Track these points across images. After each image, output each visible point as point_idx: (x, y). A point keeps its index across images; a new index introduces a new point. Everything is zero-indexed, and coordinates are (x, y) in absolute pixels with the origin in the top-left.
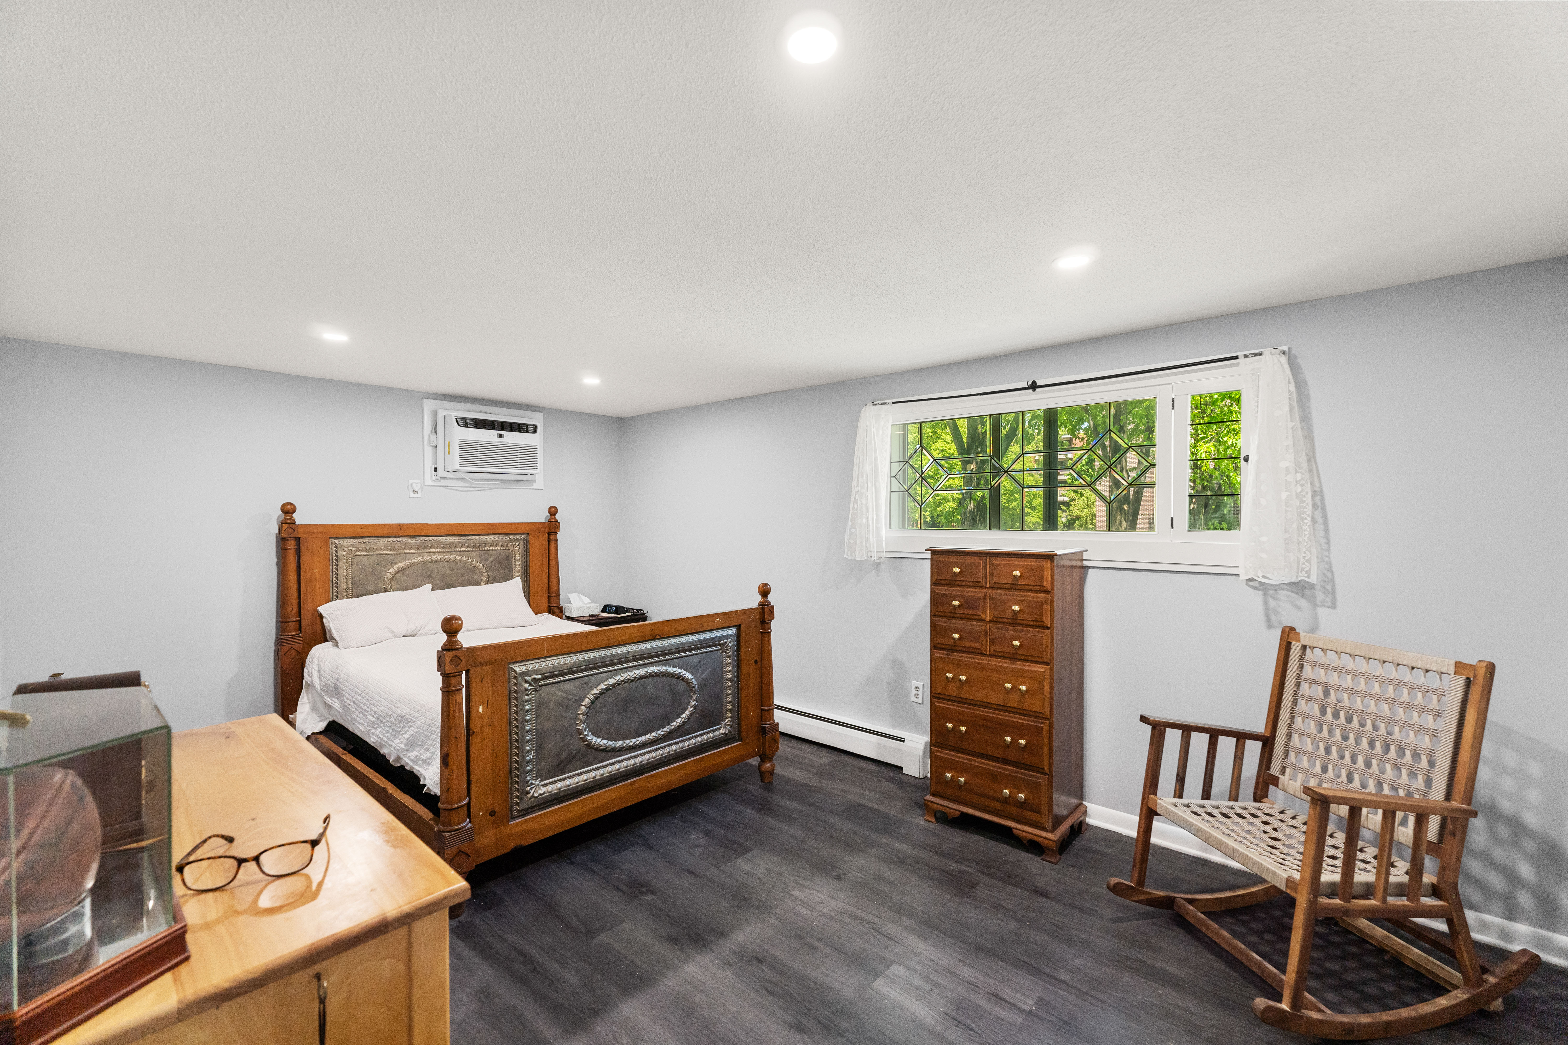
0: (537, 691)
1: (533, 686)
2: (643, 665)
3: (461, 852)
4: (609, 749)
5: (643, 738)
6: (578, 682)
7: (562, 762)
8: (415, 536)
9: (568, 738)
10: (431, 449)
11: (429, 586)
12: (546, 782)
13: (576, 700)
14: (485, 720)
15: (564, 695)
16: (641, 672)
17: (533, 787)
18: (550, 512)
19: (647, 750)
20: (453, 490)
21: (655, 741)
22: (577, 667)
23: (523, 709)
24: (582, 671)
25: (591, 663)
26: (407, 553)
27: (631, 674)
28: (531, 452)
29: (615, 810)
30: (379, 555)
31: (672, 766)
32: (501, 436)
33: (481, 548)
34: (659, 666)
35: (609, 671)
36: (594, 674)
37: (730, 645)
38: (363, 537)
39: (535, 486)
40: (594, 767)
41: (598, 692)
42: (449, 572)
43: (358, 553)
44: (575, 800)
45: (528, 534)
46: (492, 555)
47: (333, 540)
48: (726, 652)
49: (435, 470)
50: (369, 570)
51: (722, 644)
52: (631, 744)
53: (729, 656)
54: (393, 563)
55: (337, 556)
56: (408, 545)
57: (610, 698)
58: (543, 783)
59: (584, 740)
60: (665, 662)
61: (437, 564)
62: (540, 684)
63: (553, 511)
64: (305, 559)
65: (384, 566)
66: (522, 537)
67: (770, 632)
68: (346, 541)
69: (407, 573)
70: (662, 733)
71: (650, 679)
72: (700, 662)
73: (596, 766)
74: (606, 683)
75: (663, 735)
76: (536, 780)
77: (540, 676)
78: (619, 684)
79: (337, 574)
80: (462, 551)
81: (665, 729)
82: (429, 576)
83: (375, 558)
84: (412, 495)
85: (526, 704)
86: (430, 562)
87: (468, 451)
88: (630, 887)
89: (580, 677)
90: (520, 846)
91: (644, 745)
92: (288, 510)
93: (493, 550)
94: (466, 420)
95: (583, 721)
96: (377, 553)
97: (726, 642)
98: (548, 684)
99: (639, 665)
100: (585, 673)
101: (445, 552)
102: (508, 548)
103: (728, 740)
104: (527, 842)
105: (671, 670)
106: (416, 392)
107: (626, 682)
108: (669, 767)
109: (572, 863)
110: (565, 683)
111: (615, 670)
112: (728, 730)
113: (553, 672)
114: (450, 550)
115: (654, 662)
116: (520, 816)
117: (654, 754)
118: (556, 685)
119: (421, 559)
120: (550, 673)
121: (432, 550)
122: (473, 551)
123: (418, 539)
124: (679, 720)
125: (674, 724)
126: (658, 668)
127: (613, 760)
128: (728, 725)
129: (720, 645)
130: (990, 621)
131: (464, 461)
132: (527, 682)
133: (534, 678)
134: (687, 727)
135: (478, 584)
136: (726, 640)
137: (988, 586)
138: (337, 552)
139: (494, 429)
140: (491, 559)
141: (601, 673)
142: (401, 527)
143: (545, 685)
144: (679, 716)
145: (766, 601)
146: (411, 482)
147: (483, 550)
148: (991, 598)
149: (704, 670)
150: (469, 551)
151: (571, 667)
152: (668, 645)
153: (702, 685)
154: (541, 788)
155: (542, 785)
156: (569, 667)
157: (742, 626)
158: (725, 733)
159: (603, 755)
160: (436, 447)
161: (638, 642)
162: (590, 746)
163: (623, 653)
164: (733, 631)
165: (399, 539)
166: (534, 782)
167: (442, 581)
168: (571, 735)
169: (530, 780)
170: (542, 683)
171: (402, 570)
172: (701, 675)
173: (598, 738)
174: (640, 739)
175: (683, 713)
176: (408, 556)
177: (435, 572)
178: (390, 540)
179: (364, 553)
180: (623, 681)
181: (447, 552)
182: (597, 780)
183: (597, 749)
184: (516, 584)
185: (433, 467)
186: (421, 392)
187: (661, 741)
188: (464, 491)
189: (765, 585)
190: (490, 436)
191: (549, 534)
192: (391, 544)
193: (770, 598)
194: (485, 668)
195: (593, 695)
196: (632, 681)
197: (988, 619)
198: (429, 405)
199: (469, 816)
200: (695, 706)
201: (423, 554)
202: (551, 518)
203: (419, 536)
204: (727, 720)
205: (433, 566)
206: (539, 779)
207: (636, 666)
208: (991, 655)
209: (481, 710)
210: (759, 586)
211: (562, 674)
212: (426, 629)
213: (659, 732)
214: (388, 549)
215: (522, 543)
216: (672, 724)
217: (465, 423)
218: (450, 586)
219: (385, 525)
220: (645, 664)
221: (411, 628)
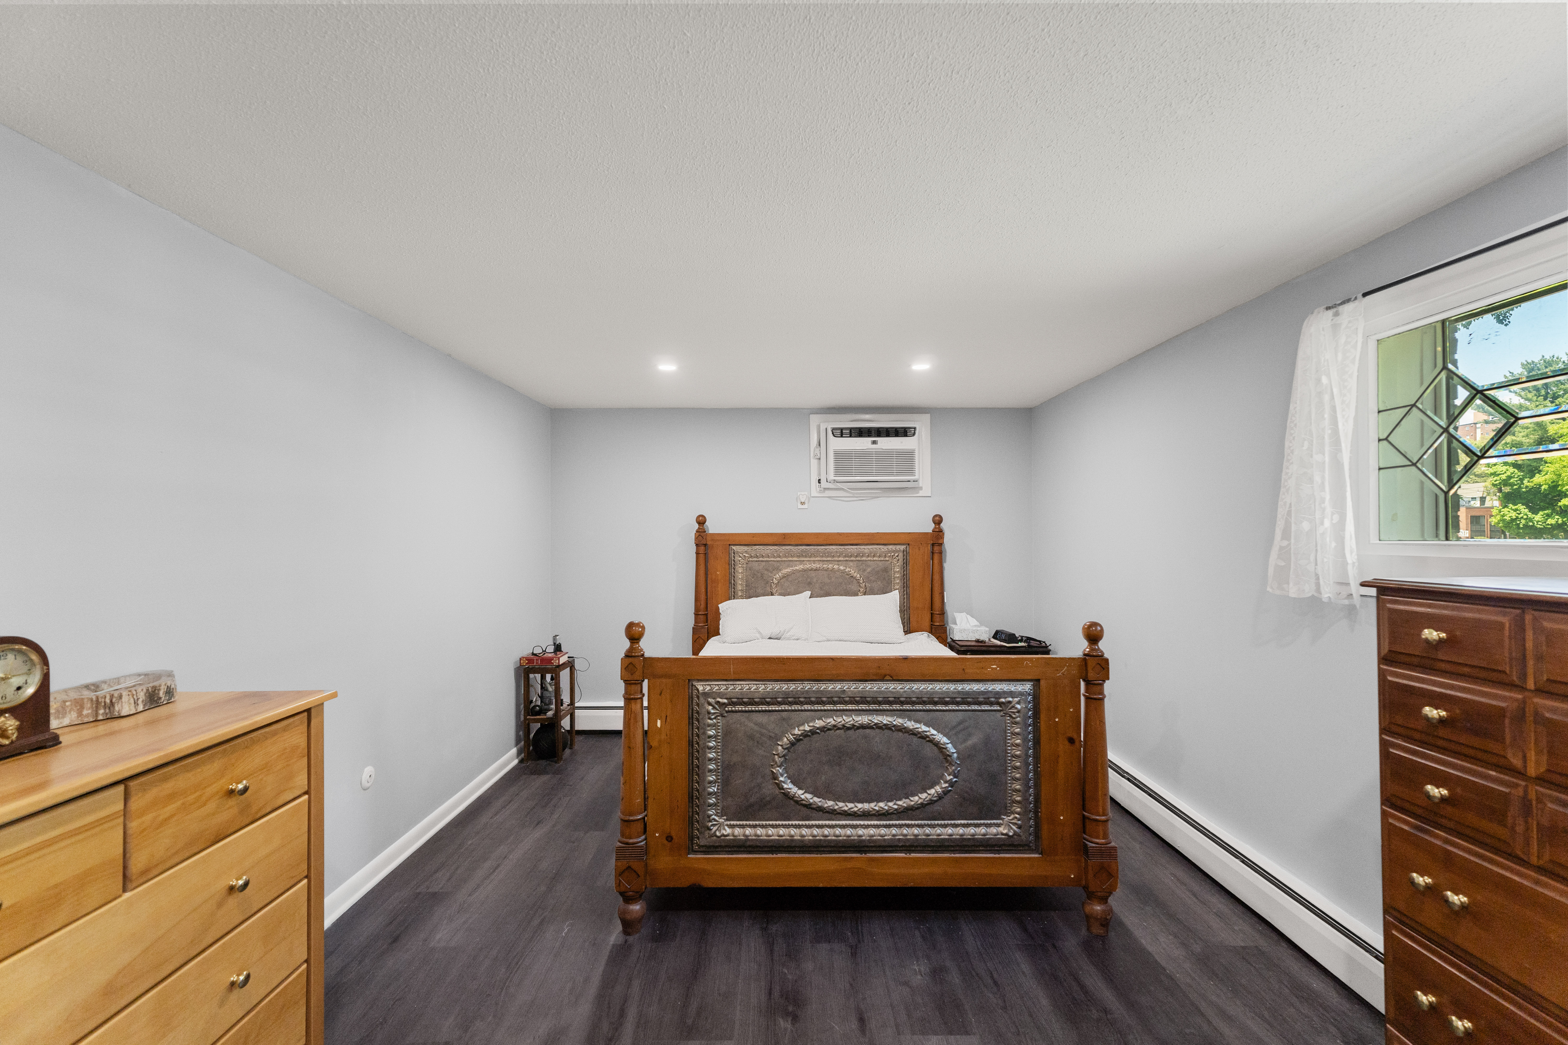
0: (724, 716)
1: (718, 710)
2: (867, 710)
3: (629, 867)
4: (815, 806)
5: (866, 806)
6: (774, 716)
7: (751, 806)
8: (797, 545)
9: (759, 780)
10: (816, 461)
11: (808, 593)
12: (732, 823)
13: (770, 736)
14: (663, 737)
15: (756, 728)
16: (864, 719)
17: (716, 824)
18: (934, 522)
19: (872, 823)
20: (836, 500)
21: (884, 814)
22: (771, 698)
23: (704, 733)
24: (780, 704)
25: (791, 696)
26: (790, 561)
27: (848, 720)
28: (908, 457)
29: (821, 885)
30: (767, 561)
31: (913, 855)
32: (874, 442)
33: (858, 559)
34: (892, 716)
35: (815, 711)
36: (795, 711)
37: (1019, 706)
38: (755, 545)
39: (921, 493)
40: (794, 823)
41: (800, 733)
42: (827, 580)
43: (751, 559)
44: (771, 856)
45: (909, 544)
46: (869, 566)
47: (732, 547)
48: (1010, 716)
49: (819, 481)
50: (759, 575)
51: (1003, 703)
52: (846, 808)
53: (1016, 723)
54: (778, 569)
55: (734, 561)
56: (791, 553)
57: (817, 742)
58: (728, 823)
59: (779, 786)
60: (901, 713)
61: (817, 572)
62: (727, 709)
63: (938, 520)
64: (712, 562)
65: (771, 572)
66: (902, 547)
67: (1102, 699)
68: (742, 547)
69: (790, 579)
70: (896, 807)
71: (878, 731)
72: (960, 723)
73: (797, 823)
74: (811, 724)
75: (896, 810)
76: (721, 817)
77: (725, 701)
78: (829, 729)
79: (734, 577)
80: (840, 561)
81: (900, 803)
82: (810, 583)
83: (764, 564)
84: (800, 506)
85: (709, 728)
86: (810, 570)
87: (843, 461)
88: (782, 996)
89: (776, 711)
90: (699, 885)
91: (866, 815)
92: (701, 521)
93: (870, 561)
94: (842, 429)
95: (779, 764)
96: (765, 559)
97: (1010, 702)
98: (736, 712)
99: (859, 710)
100: (783, 707)
101: (824, 561)
102: (888, 559)
103: (1012, 845)
104: (709, 883)
105: (910, 725)
106: (804, 409)
107: (839, 729)
108: (908, 855)
109: (763, 929)
110: (758, 714)
111: (825, 710)
112: (1015, 831)
113: (742, 699)
114: (829, 559)
115: (884, 710)
116: (701, 852)
117: (883, 831)
118: (747, 714)
119: (801, 567)
120: (738, 699)
121: (812, 559)
122: (850, 561)
123: (800, 547)
124: (924, 796)
125: (915, 800)
126: (890, 719)
127: (824, 822)
128: (1014, 824)
129: (1000, 704)
130: (1540, 780)
131: (838, 471)
132: (710, 704)
133: (719, 702)
134: (937, 807)
135: (855, 594)
136: (1011, 699)
137: (1531, 685)
138: (734, 557)
139: (869, 436)
140: (869, 570)
141: (805, 710)
142: (784, 536)
143: (732, 711)
144: (924, 790)
145: (1095, 649)
146: (799, 493)
147: (860, 561)
148: (1539, 719)
149: (970, 735)
150: (847, 561)
151: (764, 696)
152: (905, 692)
153: (966, 757)
154: (726, 828)
155: (727, 825)
156: (760, 696)
157: (1042, 682)
158: (1006, 834)
159: (808, 812)
160: (820, 459)
161: (860, 681)
162: (787, 795)
163: (836, 691)
164: (1027, 687)
165: (784, 548)
166: (717, 818)
167: (821, 589)
168: (763, 777)
169: (712, 815)
170: (730, 708)
171: (784, 577)
172: (965, 741)
173: (800, 788)
174: (860, 806)
175: (932, 787)
176: (791, 563)
177: (815, 580)
178: (776, 547)
179: (755, 559)
180: (835, 726)
181: (827, 561)
182: (795, 840)
183: (797, 802)
184: (894, 598)
185: (818, 479)
186: (808, 409)
187: (894, 816)
188: (848, 501)
189: (1094, 624)
190: (864, 443)
191: (933, 545)
192: (777, 551)
193: (1102, 645)
194: (664, 680)
195: (792, 735)
196: (848, 729)
197: (1532, 771)
198: (815, 419)
199: (645, 832)
200: (952, 784)
201: (804, 562)
202: (935, 528)
203: (801, 545)
204: (1012, 817)
205: (813, 574)
206: (725, 817)
207: (856, 710)
208: (1540, 870)
209: (659, 725)
210: (1085, 624)
211: (752, 702)
212: (789, 634)
213: (891, 804)
214: (774, 557)
215: (901, 554)
216: (912, 799)
217: (841, 433)
218: (828, 594)
219: (771, 534)
220: (870, 710)
221: (775, 631)
